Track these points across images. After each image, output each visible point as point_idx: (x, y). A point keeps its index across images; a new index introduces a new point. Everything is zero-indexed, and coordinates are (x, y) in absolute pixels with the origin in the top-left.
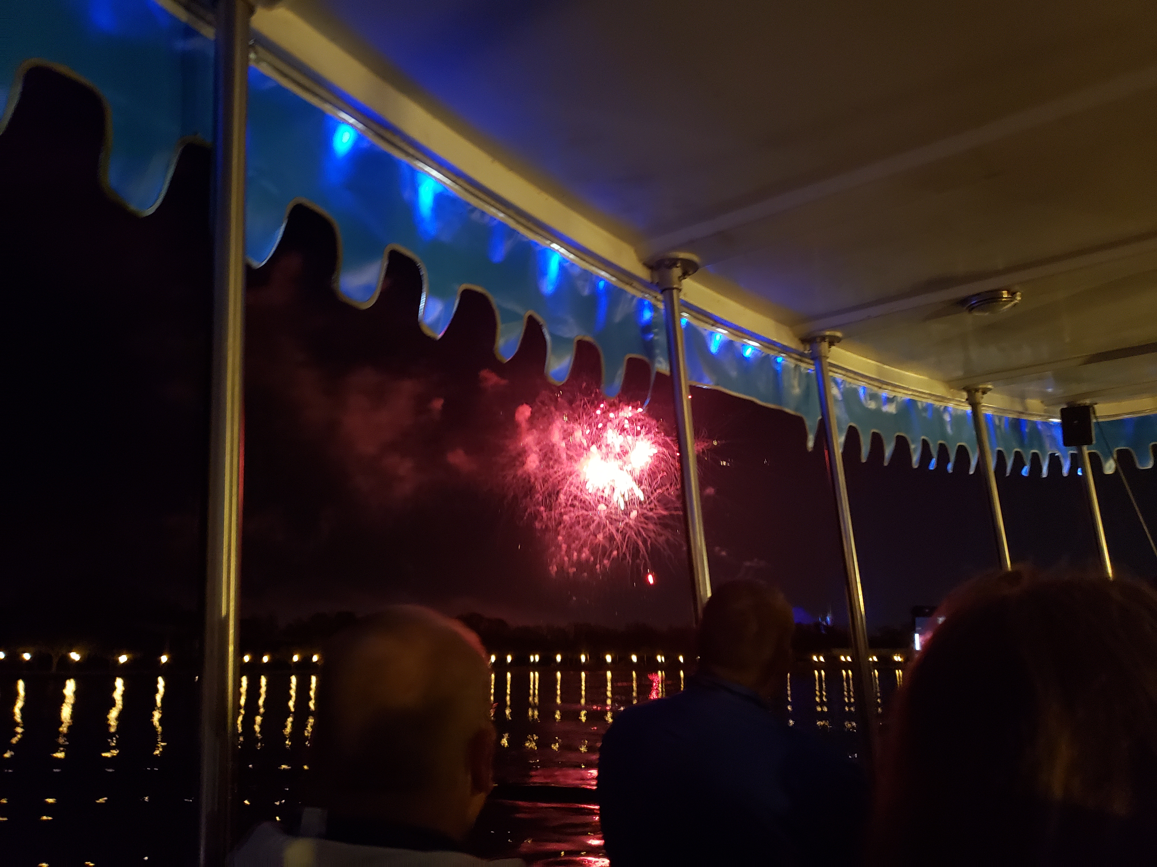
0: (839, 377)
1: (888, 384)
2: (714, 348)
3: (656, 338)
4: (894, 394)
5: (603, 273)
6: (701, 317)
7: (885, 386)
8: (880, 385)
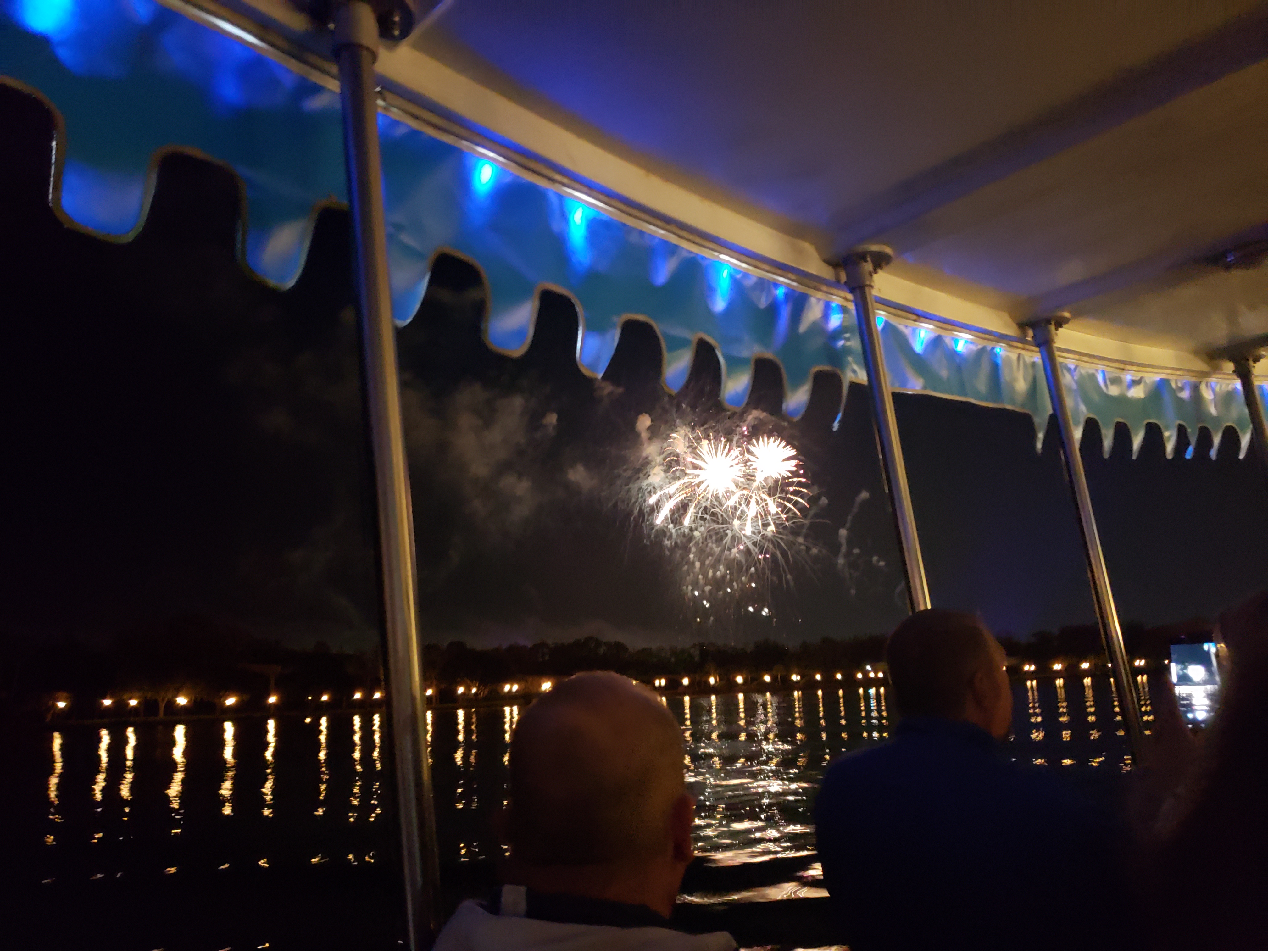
0: (1071, 364)
1: (1132, 364)
2: (918, 347)
4: (1140, 375)
5: (782, 279)
6: (900, 313)
7: (1128, 367)
8: (1122, 366)
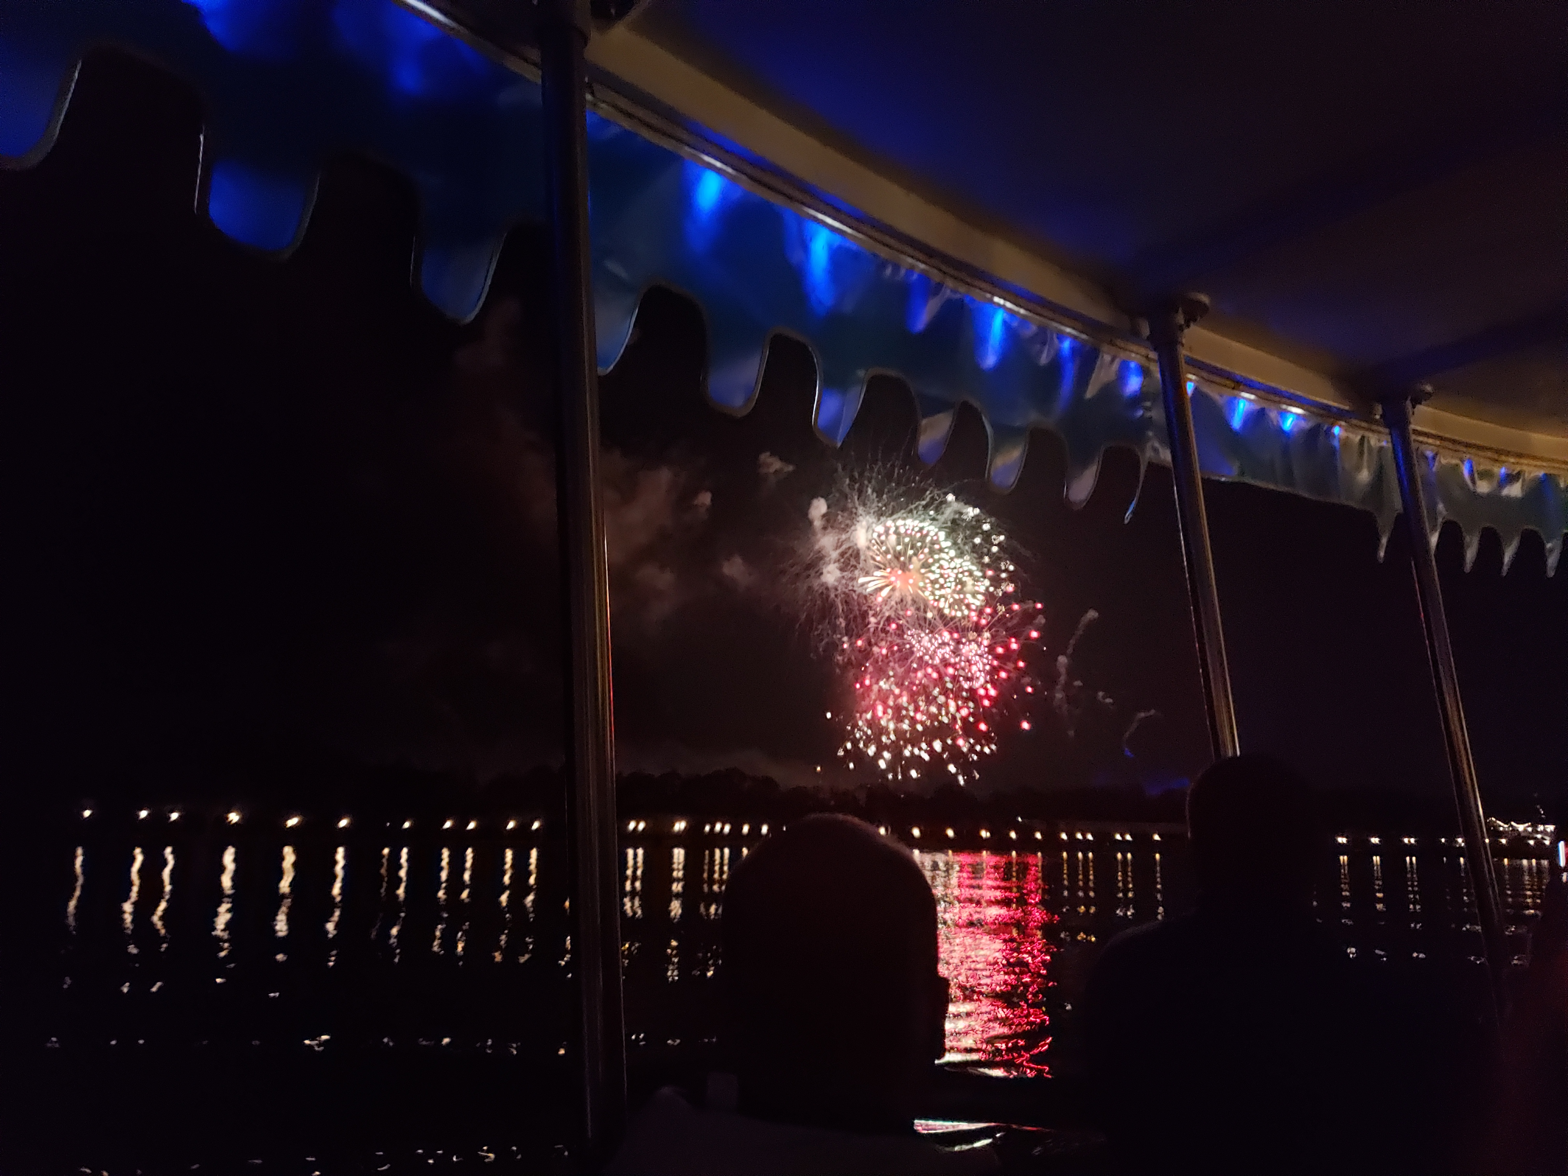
0: (1430, 451)
1: (1508, 453)
2: (1237, 422)
3: (1148, 414)
4: (1518, 468)
5: (1068, 330)
6: (1217, 379)
7: (1503, 458)
8: (1496, 456)
